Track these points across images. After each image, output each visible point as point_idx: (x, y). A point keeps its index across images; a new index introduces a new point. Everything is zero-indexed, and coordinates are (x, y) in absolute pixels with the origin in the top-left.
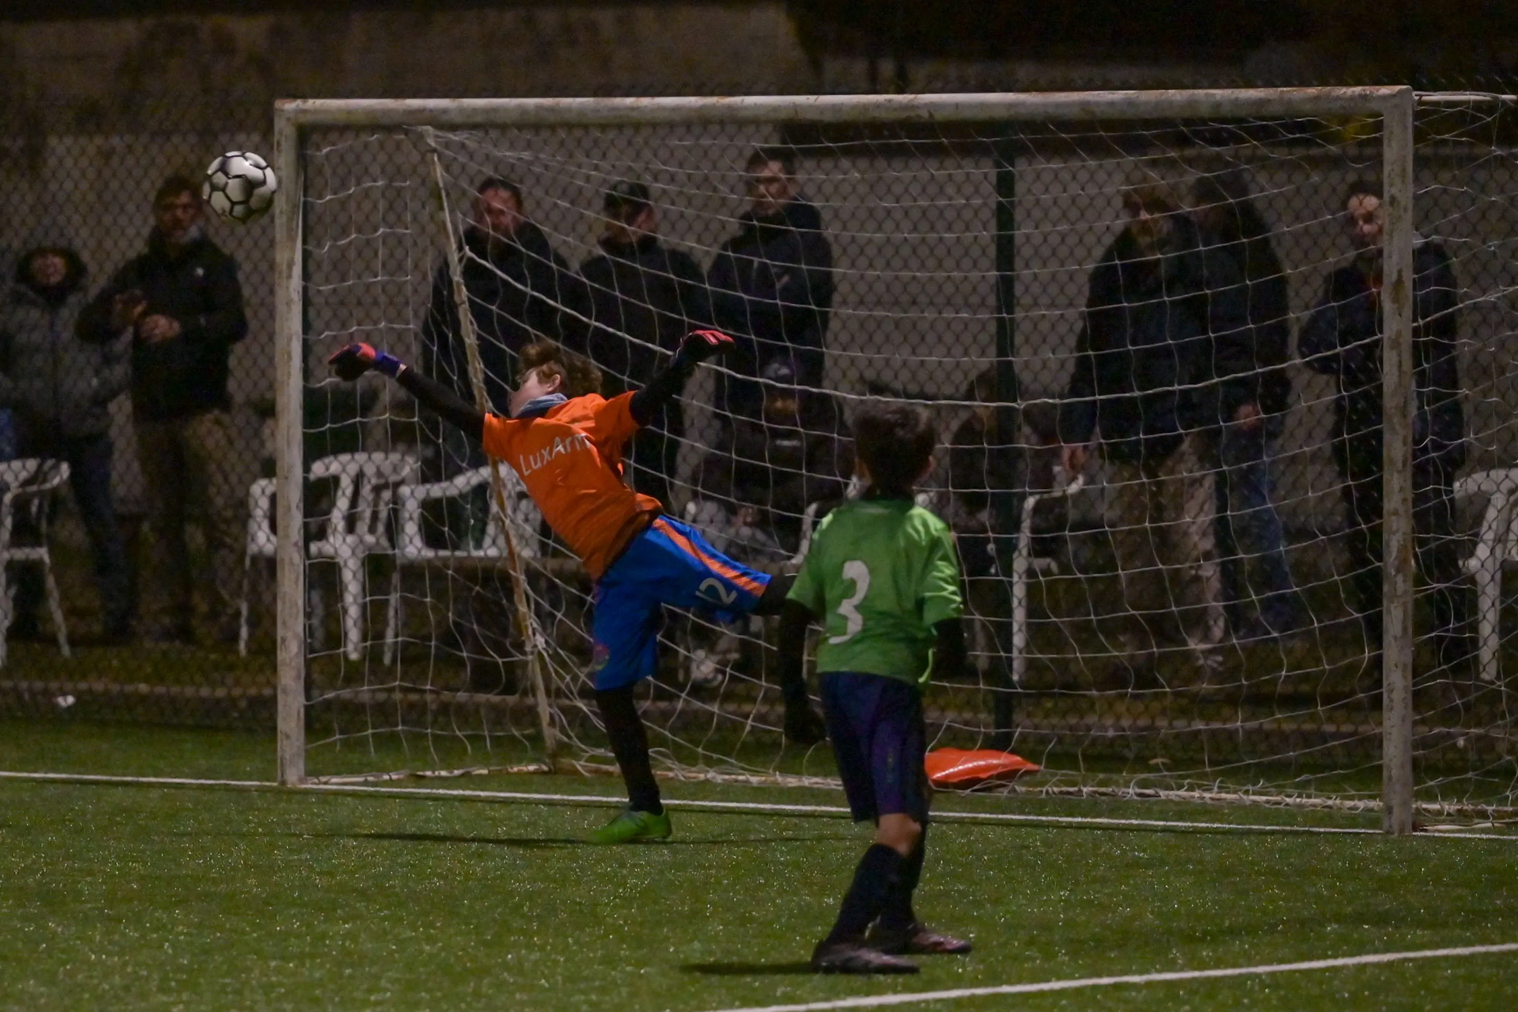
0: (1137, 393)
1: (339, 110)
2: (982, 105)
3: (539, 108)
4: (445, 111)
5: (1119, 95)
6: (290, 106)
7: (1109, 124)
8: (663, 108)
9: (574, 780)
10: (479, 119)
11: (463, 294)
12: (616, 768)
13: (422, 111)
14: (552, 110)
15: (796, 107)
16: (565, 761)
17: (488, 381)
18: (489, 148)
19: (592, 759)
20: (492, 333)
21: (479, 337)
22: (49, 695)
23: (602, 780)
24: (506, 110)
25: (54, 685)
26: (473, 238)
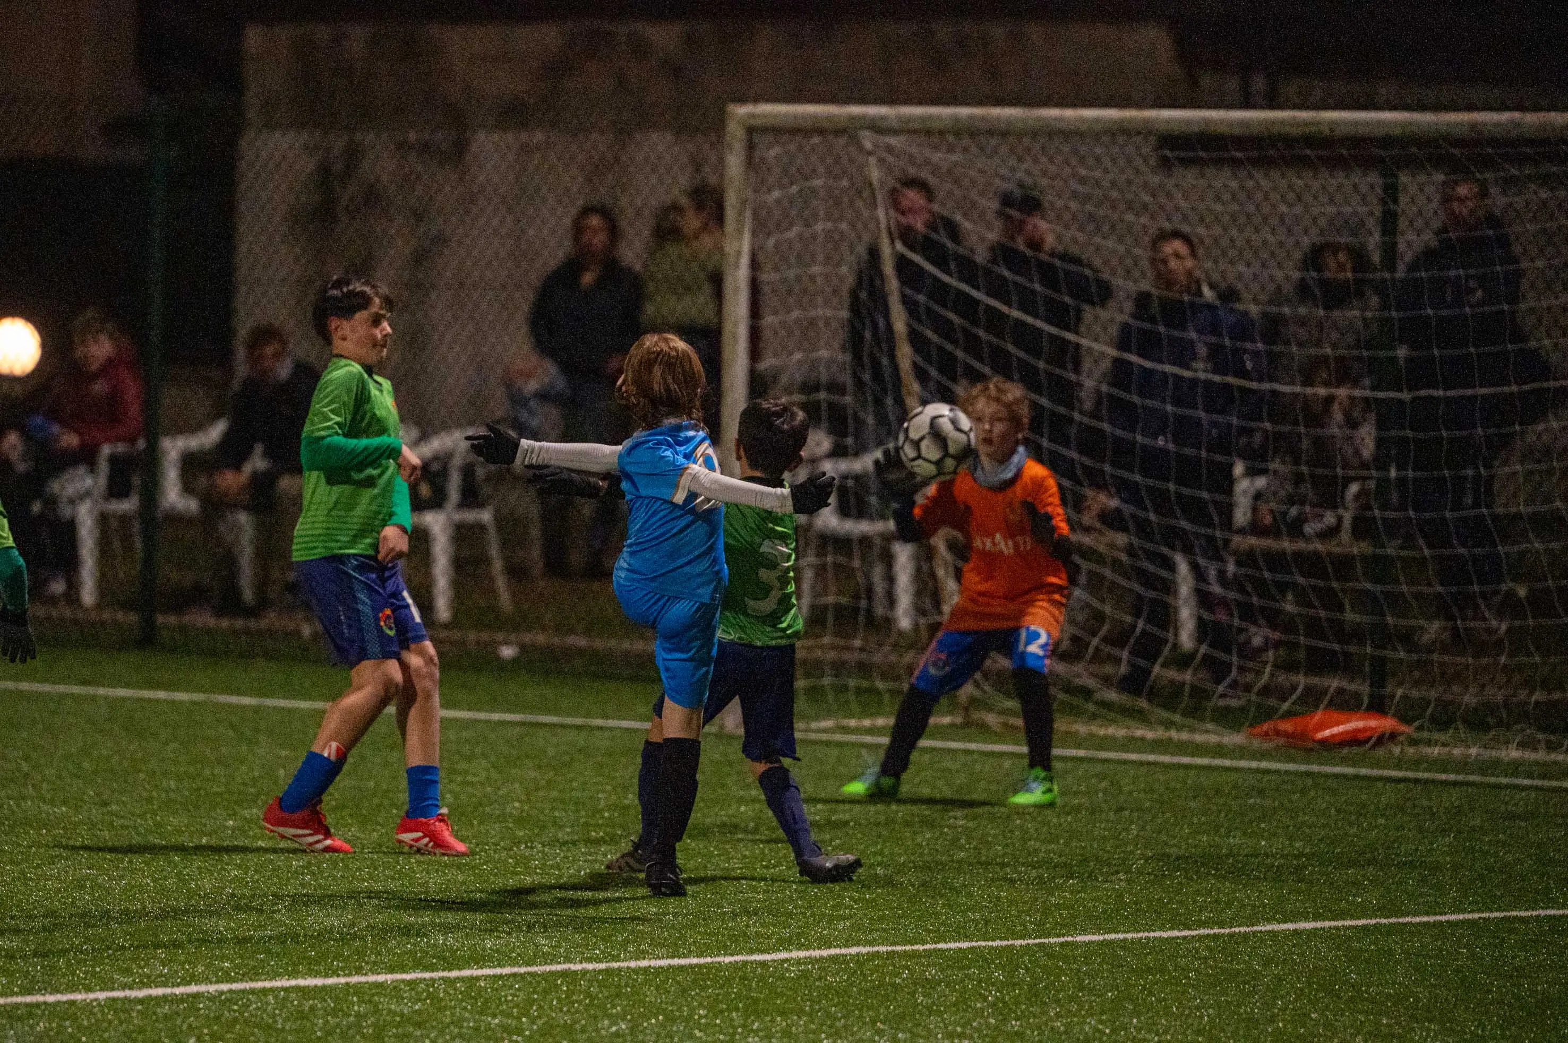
0: (1515, 388)
1: (786, 115)
2: (1379, 123)
3: (971, 117)
4: (883, 118)
5: (1505, 116)
6: (742, 110)
7: (1494, 142)
8: (1083, 120)
9: (984, 730)
10: (916, 125)
11: (893, 285)
12: (1019, 722)
13: (863, 117)
14: (983, 119)
15: (1207, 122)
16: (976, 715)
17: (915, 365)
18: (927, 152)
19: (1002, 712)
20: (919, 321)
21: (909, 325)
22: (496, 644)
23: (1007, 732)
24: (939, 118)
25: (500, 636)
26: (905, 234)
